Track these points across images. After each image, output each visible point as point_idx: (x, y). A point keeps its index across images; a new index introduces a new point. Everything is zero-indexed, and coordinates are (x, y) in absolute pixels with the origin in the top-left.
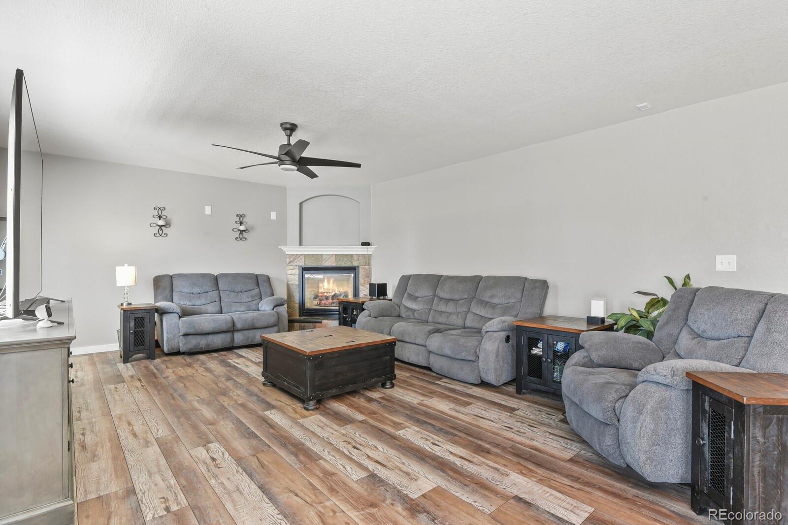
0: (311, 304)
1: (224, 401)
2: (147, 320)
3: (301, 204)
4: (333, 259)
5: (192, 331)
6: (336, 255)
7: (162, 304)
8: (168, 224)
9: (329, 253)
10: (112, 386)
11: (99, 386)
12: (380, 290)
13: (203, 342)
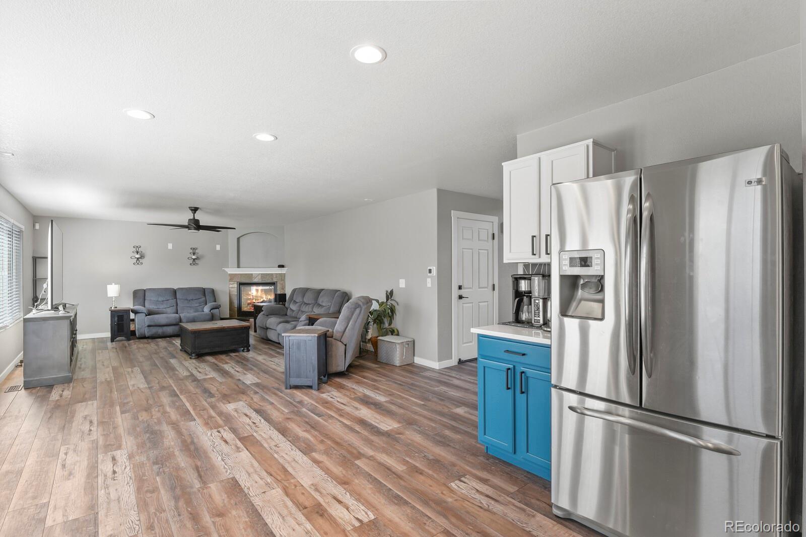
0: (245, 308)
1: (154, 356)
2: (125, 317)
3: (238, 239)
4: (260, 277)
5: (152, 324)
6: (262, 274)
7: (137, 307)
8: (142, 257)
9: (256, 272)
10: (100, 351)
11: (93, 351)
12: (281, 298)
13: (160, 331)
